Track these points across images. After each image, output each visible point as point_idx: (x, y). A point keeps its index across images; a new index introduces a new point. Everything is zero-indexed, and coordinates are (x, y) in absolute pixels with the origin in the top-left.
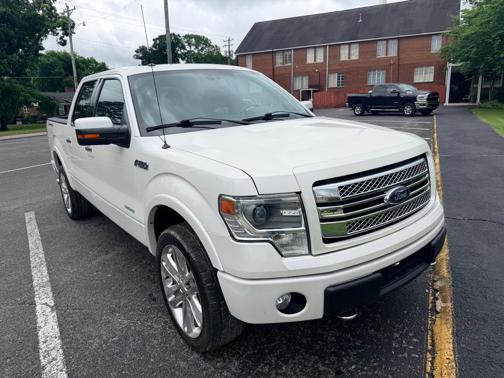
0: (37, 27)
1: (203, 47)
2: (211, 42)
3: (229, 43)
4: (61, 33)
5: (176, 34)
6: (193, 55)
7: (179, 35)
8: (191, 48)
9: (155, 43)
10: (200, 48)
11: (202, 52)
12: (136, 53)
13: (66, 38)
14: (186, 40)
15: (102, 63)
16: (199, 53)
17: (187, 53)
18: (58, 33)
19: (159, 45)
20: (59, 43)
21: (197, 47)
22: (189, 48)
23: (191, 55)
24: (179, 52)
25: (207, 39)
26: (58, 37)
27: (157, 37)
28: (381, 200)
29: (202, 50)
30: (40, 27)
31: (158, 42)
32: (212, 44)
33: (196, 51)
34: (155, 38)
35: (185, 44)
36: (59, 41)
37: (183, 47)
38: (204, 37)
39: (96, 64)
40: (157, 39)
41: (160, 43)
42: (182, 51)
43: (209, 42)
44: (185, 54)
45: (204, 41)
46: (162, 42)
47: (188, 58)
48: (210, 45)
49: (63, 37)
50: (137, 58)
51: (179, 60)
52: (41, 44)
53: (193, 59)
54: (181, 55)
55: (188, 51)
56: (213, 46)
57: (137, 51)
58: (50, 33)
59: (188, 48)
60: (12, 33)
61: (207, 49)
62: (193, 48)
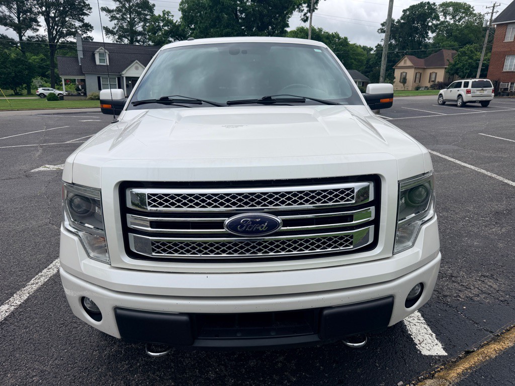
0: (286, 5)
1: (461, 17)
2: (474, 10)
3: (493, 10)
4: (306, 10)
5: (431, 2)
6: (447, 27)
7: (434, 4)
8: (446, 18)
9: (404, 15)
10: (457, 18)
11: (459, 22)
12: (381, 27)
13: (309, 15)
14: (441, 9)
15: (345, 37)
16: (455, 24)
17: (440, 24)
18: (304, 10)
19: (408, 16)
20: (302, 19)
21: (454, 17)
22: (444, 18)
23: (444, 27)
24: (430, 24)
25: (470, 6)
26: (303, 14)
27: (408, 7)
28: (220, 225)
29: (460, 19)
30: (288, 5)
31: (408, 13)
32: (474, 12)
33: (452, 22)
34: (405, 9)
35: (440, 14)
36: (303, 17)
37: (437, 18)
38: (465, 4)
39: (339, 38)
40: (408, 9)
41: (410, 14)
42: (434, 22)
43: (471, 10)
44: (436, 26)
45: (465, 9)
46: (412, 12)
47: (440, 31)
48: (471, 13)
49: (307, 13)
50: (382, 32)
51: (428, 32)
52: (288, 21)
53: (446, 31)
54: (431, 26)
55: (442, 22)
56: (475, 14)
57: (383, 25)
58: (297, 10)
59: (442, 18)
60: (265, 12)
61: (467, 18)
62: (448, 18)
